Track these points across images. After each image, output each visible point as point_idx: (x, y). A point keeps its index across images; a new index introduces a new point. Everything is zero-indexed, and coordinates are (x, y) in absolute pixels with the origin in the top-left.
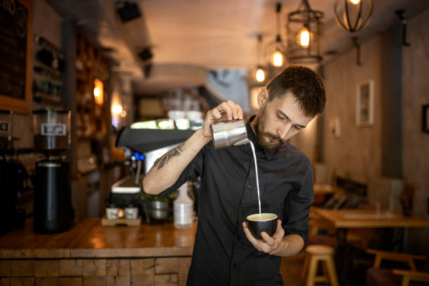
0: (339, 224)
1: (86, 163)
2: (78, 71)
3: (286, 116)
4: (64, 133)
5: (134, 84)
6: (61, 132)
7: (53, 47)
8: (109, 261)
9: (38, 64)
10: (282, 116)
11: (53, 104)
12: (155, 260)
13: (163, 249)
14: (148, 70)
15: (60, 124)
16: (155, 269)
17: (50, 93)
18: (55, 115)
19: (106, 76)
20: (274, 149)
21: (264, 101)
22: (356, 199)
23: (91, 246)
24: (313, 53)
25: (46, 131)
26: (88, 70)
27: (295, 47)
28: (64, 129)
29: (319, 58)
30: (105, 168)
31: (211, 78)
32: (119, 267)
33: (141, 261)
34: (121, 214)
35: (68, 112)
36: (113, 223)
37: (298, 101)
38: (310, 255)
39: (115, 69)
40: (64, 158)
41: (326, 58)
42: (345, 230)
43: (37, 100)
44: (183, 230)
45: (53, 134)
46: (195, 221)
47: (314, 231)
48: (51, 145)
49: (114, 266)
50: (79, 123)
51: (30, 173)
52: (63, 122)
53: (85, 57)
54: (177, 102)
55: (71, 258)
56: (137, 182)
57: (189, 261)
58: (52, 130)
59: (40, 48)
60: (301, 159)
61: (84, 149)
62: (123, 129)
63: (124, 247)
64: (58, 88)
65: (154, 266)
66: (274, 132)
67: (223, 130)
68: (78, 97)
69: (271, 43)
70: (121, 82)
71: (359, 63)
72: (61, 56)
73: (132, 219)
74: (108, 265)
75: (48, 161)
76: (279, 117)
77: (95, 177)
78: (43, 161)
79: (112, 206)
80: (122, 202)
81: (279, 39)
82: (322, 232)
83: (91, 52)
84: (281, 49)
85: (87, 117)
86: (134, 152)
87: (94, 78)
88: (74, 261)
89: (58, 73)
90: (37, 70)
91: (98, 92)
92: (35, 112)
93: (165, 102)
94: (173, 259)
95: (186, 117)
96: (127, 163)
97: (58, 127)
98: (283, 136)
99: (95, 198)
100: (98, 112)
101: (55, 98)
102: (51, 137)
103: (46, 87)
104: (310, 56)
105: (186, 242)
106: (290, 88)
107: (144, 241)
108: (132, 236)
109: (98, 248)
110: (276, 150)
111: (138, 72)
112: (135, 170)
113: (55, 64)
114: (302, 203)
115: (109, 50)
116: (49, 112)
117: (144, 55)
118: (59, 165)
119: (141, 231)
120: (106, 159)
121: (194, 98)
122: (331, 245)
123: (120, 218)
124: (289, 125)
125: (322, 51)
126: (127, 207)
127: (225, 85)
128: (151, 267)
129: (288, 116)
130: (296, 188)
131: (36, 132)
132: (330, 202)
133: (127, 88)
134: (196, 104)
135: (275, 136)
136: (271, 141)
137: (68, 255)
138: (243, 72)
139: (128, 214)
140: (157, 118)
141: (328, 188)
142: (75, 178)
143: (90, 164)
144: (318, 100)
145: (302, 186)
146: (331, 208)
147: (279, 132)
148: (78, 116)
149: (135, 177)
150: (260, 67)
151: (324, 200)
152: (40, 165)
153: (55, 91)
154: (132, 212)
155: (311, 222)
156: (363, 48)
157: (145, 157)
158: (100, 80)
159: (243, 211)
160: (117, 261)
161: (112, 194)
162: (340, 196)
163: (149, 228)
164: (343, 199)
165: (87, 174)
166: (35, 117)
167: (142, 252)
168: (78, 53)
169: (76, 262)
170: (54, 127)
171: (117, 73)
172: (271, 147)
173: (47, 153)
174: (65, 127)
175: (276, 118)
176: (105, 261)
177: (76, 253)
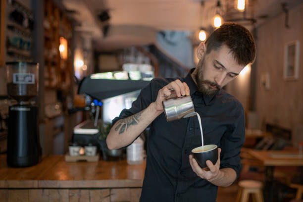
0: (268, 163)
1: (53, 108)
2: (46, 30)
3: (221, 65)
4: (33, 82)
5: (94, 42)
6: (30, 81)
7: (24, 8)
8: (71, 191)
9: (12, 23)
10: (218, 66)
11: (24, 57)
12: (110, 191)
13: (117, 181)
14: (106, 30)
15: (29, 74)
16: (110, 198)
17: (21, 48)
18: (26, 66)
19: (69, 35)
20: (211, 95)
21: (203, 54)
22: (282, 142)
23: (56, 178)
24: (248, 16)
25: (17, 80)
26: (54, 29)
27: (232, 11)
28: (33, 78)
29: (253, 21)
30: (69, 113)
31: (160, 37)
32: (80, 196)
33: (99, 191)
34: (82, 152)
35: (36, 64)
36: (75, 160)
37: (232, 52)
38: (242, 189)
39: (78, 29)
40: (33, 103)
41: (259, 21)
42: (272, 168)
43: (10, 54)
44: (135, 166)
45: (23, 83)
46: (144, 158)
47: (246, 169)
48: (21, 92)
49: (76, 195)
50: (46, 75)
51: (4, 117)
52: (32, 72)
53: (51, 18)
54: (131, 58)
55: (39, 188)
56: (96, 124)
57: (139, 191)
58: (22, 79)
59: (12, 9)
60: (235, 105)
61: (51, 97)
62: (84, 79)
63: (84, 179)
64: (29, 44)
65: (109, 196)
66: (212, 80)
67: (174, 106)
68: (46, 52)
69: (212, 8)
70: (82, 40)
71: (287, 26)
72: (31, 17)
73: (91, 156)
74: (71, 195)
75: (19, 106)
76: (217, 68)
77: (60, 121)
78: (15, 106)
79: (74, 144)
80: (82, 142)
81: (219, 4)
82: (253, 169)
83: (57, 13)
84: (221, 13)
85: (53, 70)
86: (93, 99)
87: (60, 37)
88: (41, 190)
89: (28, 31)
90: (10, 28)
91: (63, 48)
92: (8, 63)
93: (121, 57)
94: (126, 190)
95: (138, 69)
96: (87, 108)
97: (28, 76)
98: (219, 83)
99: (60, 139)
100: (63, 66)
101: (26, 53)
102: (22, 85)
103: (18, 43)
104: (245, 19)
105: (137, 175)
106: (224, 41)
107: (101, 174)
108: (91, 170)
109: (62, 180)
110: (214, 97)
111: (97, 32)
112: (94, 114)
113: (26, 23)
114: (234, 142)
115: (73, 12)
116: (20, 64)
117: (103, 17)
118: (29, 109)
119: (99, 166)
120: (70, 106)
121: (146, 55)
122: (260, 181)
123: (81, 155)
124: (225, 73)
125: (256, 14)
126: (87, 145)
127: (172, 44)
128: (107, 197)
129: (223, 65)
130: (230, 129)
131: (9, 81)
132: (261, 144)
133: (88, 45)
134: (147, 59)
135: (213, 83)
136: (210, 88)
137: (36, 186)
138: (188, 33)
139: (87, 151)
140: (113, 70)
141: (259, 133)
142: (43, 122)
143: (56, 110)
144: (249, 51)
145: (235, 128)
146: (261, 149)
147: (216, 80)
148: (45, 69)
149: (94, 121)
150: (202, 29)
151: (256, 143)
152: (12, 109)
153: (26, 46)
154: (91, 150)
155: (243, 161)
156: (291, 13)
157: (102, 103)
158: (65, 38)
159: (186, 150)
160: (78, 191)
161: (74, 135)
162: (269, 139)
163: (106, 164)
164: (271, 142)
165: (54, 118)
166: (8, 67)
167: (100, 184)
168: (46, 14)
169: (43, 191)
170: (25, 76)
171: (80, 32)
172: (210, 93)
173: (18, 99)
174: (33, 76)
175: (213, 68)
176: (68, 191)
177: (43, 184)
